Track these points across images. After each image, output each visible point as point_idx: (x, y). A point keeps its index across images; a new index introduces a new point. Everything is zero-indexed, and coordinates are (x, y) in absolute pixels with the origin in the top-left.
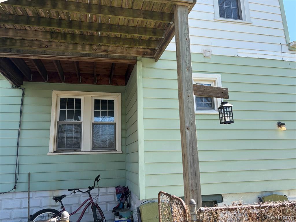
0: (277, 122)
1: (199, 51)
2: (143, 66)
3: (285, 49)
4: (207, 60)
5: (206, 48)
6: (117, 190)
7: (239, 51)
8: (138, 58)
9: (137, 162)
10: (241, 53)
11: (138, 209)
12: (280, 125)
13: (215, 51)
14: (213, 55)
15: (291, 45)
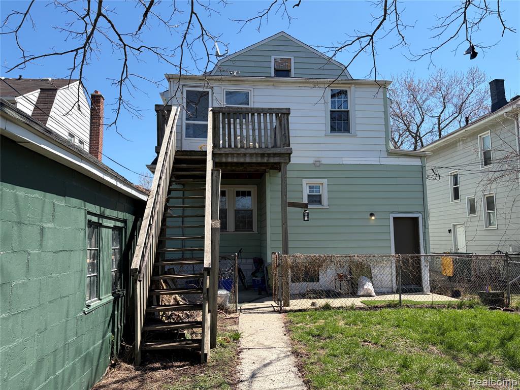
0: (369, 213)
1: (312, 162)
2: (270, 176)
3: (385, 154)
4: (317, 169)
5: (317, 159)
6: (254, 260)
7: (344, 159)
8: (267, 170)
9: (266, 240)
10: (347, 161)
11: (266, 267)
12: (372, 215)
13: (324, 161)
14: (322, 164)
15: (389, 151)
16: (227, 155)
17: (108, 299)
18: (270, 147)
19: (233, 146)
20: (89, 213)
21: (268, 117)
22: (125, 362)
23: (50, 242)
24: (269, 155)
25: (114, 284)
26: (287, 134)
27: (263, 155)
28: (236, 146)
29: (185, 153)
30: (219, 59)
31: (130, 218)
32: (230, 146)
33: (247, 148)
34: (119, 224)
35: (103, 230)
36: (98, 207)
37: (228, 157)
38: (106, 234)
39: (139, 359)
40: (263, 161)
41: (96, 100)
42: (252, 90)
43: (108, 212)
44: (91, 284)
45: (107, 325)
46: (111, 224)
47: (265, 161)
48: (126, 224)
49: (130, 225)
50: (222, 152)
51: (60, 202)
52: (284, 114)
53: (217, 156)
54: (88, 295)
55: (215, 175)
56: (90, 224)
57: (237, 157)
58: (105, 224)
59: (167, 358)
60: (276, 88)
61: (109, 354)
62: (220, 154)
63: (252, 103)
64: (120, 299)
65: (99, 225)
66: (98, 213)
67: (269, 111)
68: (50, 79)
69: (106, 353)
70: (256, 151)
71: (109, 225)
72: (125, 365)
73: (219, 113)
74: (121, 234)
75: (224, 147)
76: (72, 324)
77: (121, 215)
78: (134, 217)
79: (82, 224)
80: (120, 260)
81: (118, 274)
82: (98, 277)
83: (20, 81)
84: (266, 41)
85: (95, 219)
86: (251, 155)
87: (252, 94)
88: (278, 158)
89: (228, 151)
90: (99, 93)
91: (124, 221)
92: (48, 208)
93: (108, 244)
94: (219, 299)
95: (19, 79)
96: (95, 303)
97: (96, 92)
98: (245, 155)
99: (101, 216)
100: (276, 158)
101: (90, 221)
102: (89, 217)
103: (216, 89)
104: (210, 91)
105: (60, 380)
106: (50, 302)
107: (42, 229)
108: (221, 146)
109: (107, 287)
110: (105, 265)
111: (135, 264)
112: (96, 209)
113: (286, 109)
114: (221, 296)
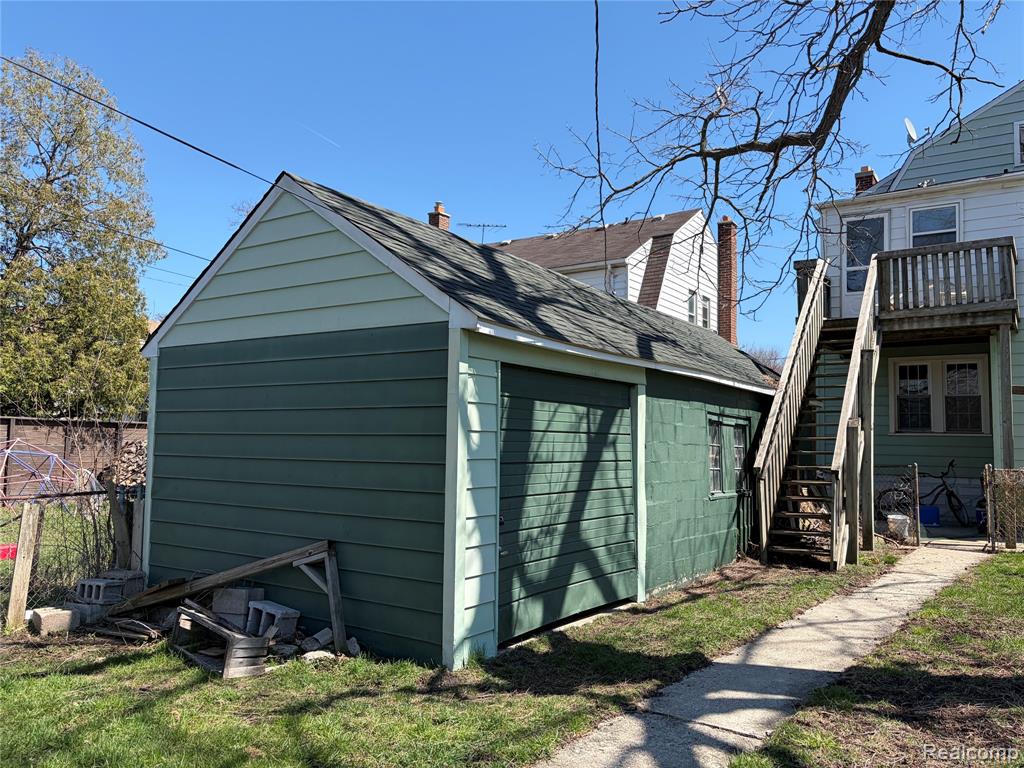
16: (901, 320)
17: (731, 494)
18: (976, 301)
19: (911, 306)
20: (709, 413)
21: (973, 257)
22: (752, 558)
23: (681, 437)
24: (975, 315)
25: (739, 483)
26: (1008, 278)
27: (963, 316)
28: (916, 306)
29: (837, 323)
30: (913, 145)
31: (756, 416)
32: (906, 306)
33: (935, 307)
34: (741, 422)
35: (724, 428)
36: (717, 407)
37: (903, 323)
38: (728, 432)
39: (765, 557)
40: (964, 324)
41: (725, 231)
42: (961, 201)
43: (728, 411)
44: (715, 477)
45: (731, 519)
46: (733, 422)
47: (969, 324)
48: (750, 422)
49: (755, 424)
50: (893, 317)
51: (685, 405)
52: (1002, 247)
53: (885, 323)
54: (712, 487)
55: (865, 357)
56: (711, 422)
57: (918, 322)
58: (725, 422)
59: (795, 562)
60: (1008, 190)
61: (735, 547)
62: (891, 320)
63: (962, 223)
64: (745, 499)
65: (720, 424)
66: (718, 412)
67: (974, 245)
68: (663, 216)
69: (732, 544)
70: (951, 310)
71: (729, 423)
72: (749, 559)
73: (888, 259)
74: (744, 431)
75: (897, 309)
76: (700, 504)
77: (743, 413)
78: (760, 414)
79: (704, 423)
80: (745, 460)
81: (743, 474)
82: (720, 471)
83: (627, 226)
84: (1002, 98)
85: (715, 418)
86: (943, 317)
87: (962, 210)
88: (992, 318)
89: (902, 314)
90: (729, 220)
91: (748, 419)
92: (678, 412)
93: (730, 442)
94: (891, 525)
95: (625, 223)
96: (718, 494)
97: (725, 218)
98: (931, 317)
99: (721, 415)
100: (988, 318)
101: (710, 420)
102: (709, 416)
103: (896, 212)
104: (885, 216)
105: (692, 543)
106: (684, 481)
107: (675, 427)
108: (892, 308)
109: (730, 482)
110: (727, 461)
111: (758, 463)
112: (715, 409)
113: (1005, 238)
114: (894, 521)
